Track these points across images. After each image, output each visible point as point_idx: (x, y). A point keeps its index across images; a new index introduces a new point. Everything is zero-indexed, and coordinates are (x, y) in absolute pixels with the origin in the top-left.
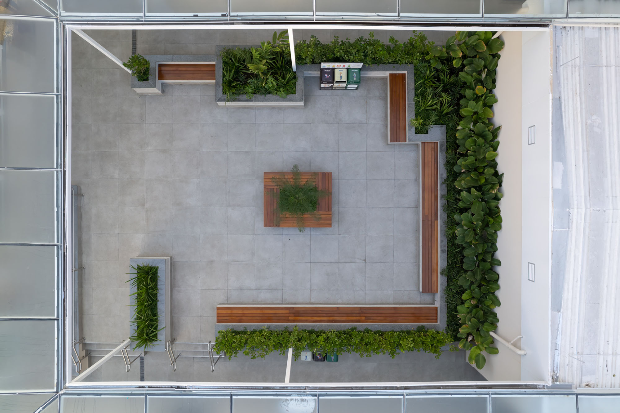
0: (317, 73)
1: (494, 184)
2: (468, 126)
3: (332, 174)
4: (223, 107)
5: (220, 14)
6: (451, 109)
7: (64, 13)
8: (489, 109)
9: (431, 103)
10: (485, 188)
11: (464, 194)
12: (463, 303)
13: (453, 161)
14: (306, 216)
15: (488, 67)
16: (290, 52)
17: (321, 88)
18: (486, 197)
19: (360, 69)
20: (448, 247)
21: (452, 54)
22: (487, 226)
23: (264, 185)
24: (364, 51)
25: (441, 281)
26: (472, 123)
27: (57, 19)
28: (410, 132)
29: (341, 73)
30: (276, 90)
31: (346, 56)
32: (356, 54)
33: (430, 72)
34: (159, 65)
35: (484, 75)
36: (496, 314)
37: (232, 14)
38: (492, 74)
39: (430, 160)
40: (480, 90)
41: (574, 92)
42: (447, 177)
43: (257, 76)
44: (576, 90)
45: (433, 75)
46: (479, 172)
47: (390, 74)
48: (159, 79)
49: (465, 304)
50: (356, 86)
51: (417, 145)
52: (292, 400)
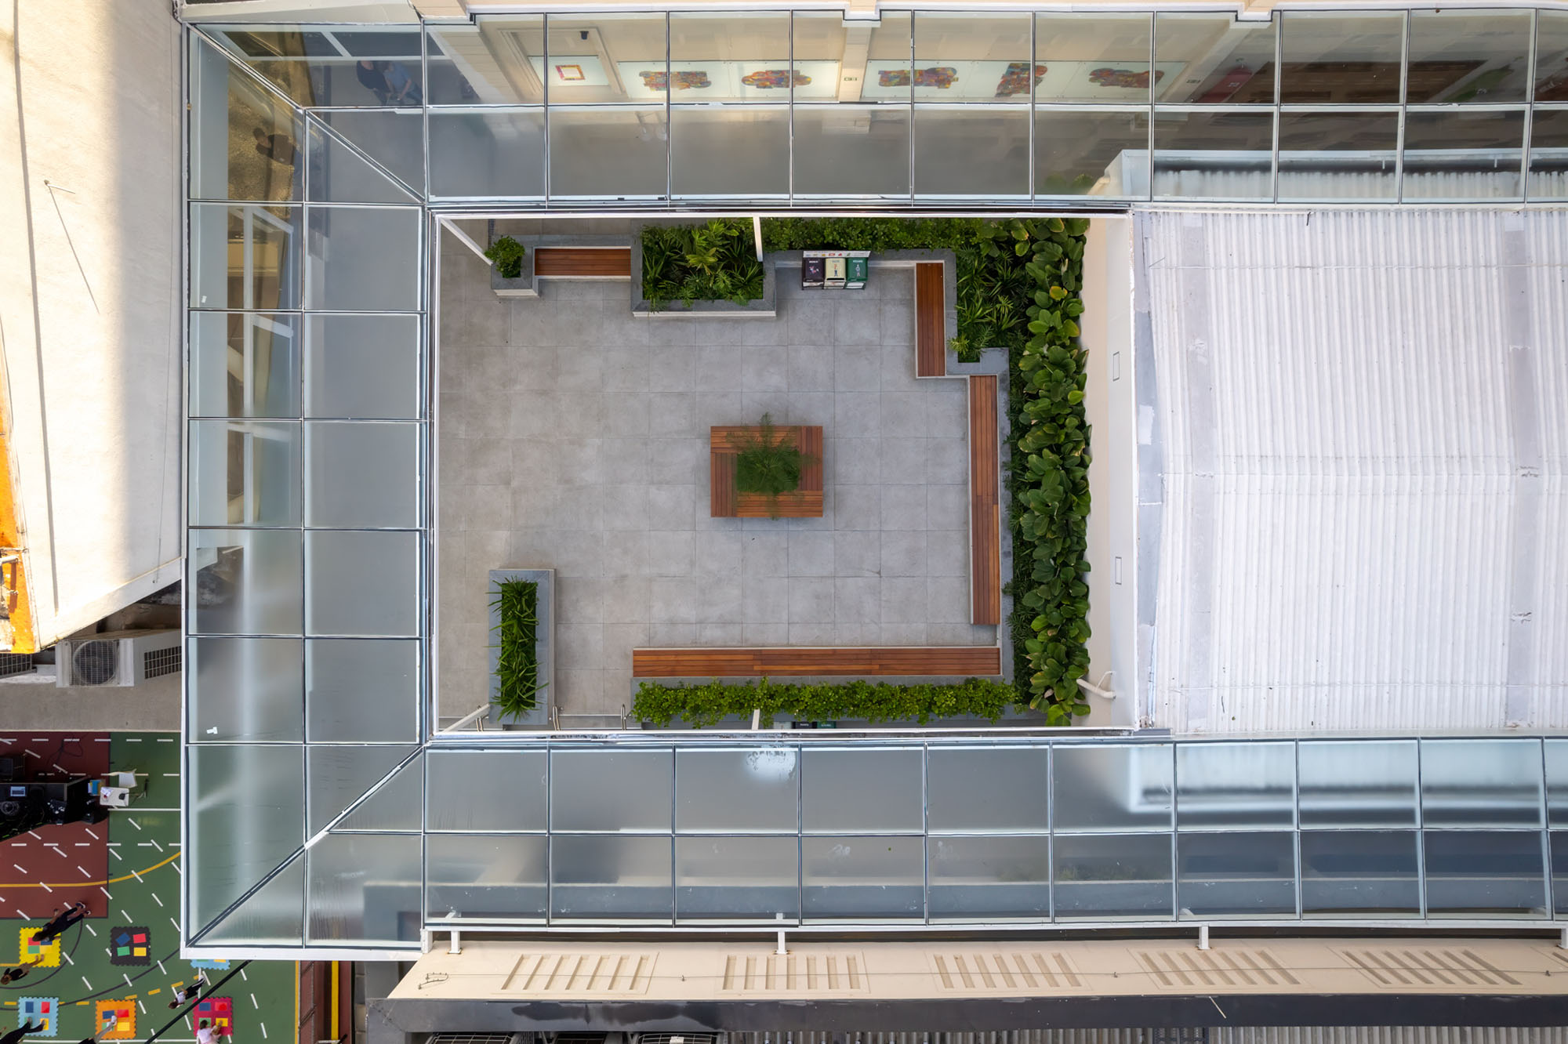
0: (798, 264)
1: (1078, 443)
2: (1041, 350)
3: (824, 429)
4: (641, 319)
5: (656, 197)
6: (1013, 322)
7: (433, 198)
8: (1072, 322)
9: (982, 312)
10: (1066, 449)
11: (1033, 458)
12: (1035, 635)
13: (1019, 406)
14: (781, 498)
15: (1070, 255)
16: (753, 233)
17: (803, 288)
18: (1068, 464)
19: (867, 259)
20: (1014, 547)
21: (1014, 234)
22: (1070, 509)
23: (712, 448)
24: (871, 232)
25: (1005, 606)
26: (1047, 346)
27: (423, 208)
28: (951, 361)
29: (836, 266)
30: (730, 293)
31: (842, 240)
32: (858, 237)
33: (980, 264)
34: (536, 250)
35: (1064, 269)
36: (1087, 650)
37: (674, 197)
38: (1077, 266)
39: (984, 404)
40: (1057, 292)
41: (1171, 305)
42: (1012, 432)
43: (701, 271)
44: (1173, 302)
45: (985, 267)
46: (1058, 424)
47: (917, 264)
48: (536, 274)
49: (1038, 637)
50: (861, 284)
51: (965, 380)
52: (761, 752)
